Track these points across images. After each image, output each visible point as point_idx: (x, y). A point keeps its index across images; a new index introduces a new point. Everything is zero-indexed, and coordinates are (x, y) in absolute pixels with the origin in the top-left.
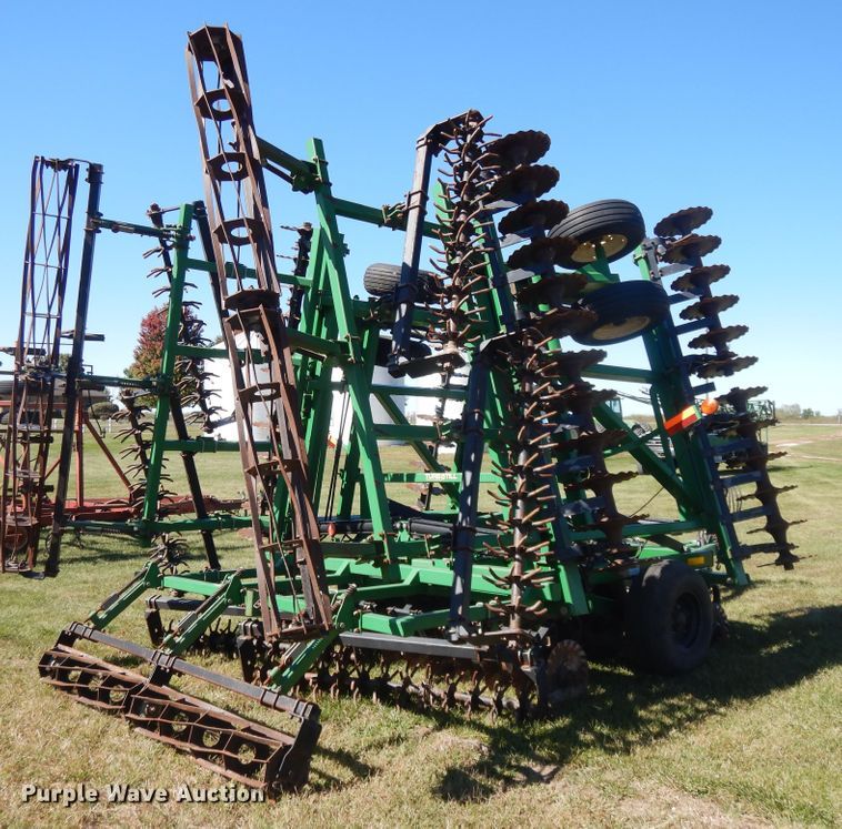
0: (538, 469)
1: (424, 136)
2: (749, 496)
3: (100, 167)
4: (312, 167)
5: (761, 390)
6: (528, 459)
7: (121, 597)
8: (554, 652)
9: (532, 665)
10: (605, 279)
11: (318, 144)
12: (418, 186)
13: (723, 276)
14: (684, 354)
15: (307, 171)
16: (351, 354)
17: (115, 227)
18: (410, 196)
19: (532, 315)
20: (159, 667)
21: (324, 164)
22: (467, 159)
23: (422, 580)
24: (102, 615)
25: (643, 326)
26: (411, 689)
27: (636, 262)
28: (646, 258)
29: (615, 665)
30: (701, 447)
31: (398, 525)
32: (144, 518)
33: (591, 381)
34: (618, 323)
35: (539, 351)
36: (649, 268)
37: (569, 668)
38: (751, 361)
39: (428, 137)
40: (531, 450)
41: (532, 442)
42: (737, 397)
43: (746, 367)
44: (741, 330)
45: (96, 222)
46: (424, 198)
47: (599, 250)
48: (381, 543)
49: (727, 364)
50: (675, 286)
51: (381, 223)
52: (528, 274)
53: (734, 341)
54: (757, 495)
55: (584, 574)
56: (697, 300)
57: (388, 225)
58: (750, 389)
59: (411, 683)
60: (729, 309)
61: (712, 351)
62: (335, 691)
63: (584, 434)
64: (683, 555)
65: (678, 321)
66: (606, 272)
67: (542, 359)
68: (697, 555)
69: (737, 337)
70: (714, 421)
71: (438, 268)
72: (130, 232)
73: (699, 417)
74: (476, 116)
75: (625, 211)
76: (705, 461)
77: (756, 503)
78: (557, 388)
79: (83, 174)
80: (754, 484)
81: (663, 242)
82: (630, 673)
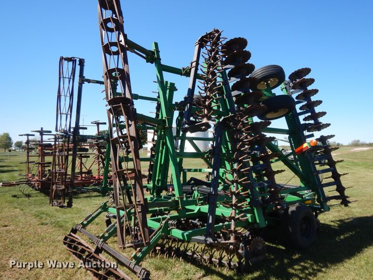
0: (243, 170)
1: (198, 41)
2: (329, 177)
3: (84, 60)
4: (153, 53)
5: (332, 136)
6: (238, 165)
7: (93, 216)
8: (252, 242)
9: (242, 250)
10: (270, 95)
11: (156, 44)
12: (195, 59)
13: (316, 94)
14: (301, 123)
15: (151, 54)
16: (167, 124)
17: (89, 81)
18: (192, 63)
19: (241, 108)
20: (98, 246)
21: (158, 52)
22: (213, 47)
23: (201, 211)
24: (85, 222)
25: (286, 112)
26: (195, 256)
27: (282, 90)
28: (286, 88)
29: (277, 244)
30: (309, 158)
31: (194, 189)
32: (103, 186)
33: (265, 134)
34: (275, 112)
35: (243, 122)
36: (287, 92)
37: (259, 248)
38: (328, 125)
39: (199, 41)
40: (239, 162)
41: (240, 159)
42: (323, 139)
43: (326, 127)
44: (324, 114)
45: (83, 80)
46: (197, 64)
47: (268, 85)
48: (178, 201)
49: (319, 127)
50: (297, 98)
51: (181, 74)
52: (240, 92)
53: (321, 118)
54: (332, 177)
55: (264, 209)
56: (306, 103)
57: (184, 75)
58: (328, 136)
59: (195, 253)
60: (318, 106)
61: (312, 122)
62: (166, 255)
63: (263, 154)
64: (303, 200)
65: (299, 111)
66: (271, 92)
67: (244, 125)
68: (308, 200)
69: (322, 116)
70: (314, 148)
71: (201, 89)
72: (95, 83)
73: (309, 147)
74: (217, 31)
75: (278, 69)
76: (311, 164)
77: (332, 180)
78: (251, 136)
79: (78, 62)
80: (331, 172)
81: (292, 81)
82: (283, 248)
